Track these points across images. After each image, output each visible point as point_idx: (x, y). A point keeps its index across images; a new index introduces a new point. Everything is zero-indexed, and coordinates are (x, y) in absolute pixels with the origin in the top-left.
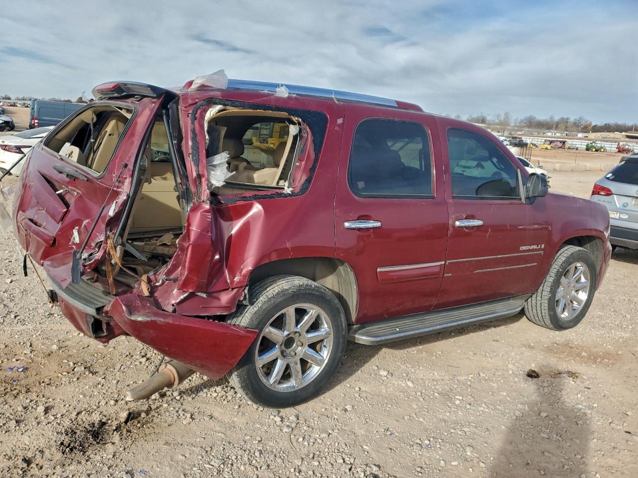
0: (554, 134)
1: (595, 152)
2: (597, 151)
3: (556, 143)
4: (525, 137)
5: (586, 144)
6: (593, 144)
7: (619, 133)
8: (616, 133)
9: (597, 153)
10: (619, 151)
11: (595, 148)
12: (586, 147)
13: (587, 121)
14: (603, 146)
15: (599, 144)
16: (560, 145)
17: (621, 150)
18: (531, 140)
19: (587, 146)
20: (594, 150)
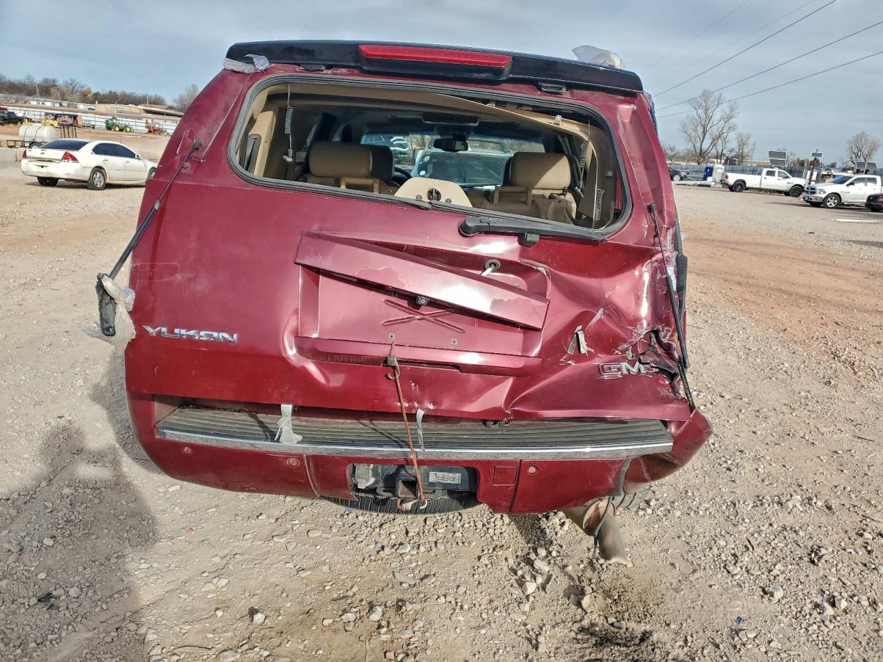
0: (41, 103)
1: (119, 133)
2: (121, 130)
3: (62, 118)
4: (12, 108)
5: (104, 120)
6: (114, 121)
7: (133, 106)
8: (130, 105)
9: (121, 133)
10: (150, 132)
11: (118, 126)
12: (105, 124)
13: (82, 87)
14: (127, 123)
15: (123, 121)
16: (70, 121)
17: (152, 130)
18: (23, 112)
19: (107, 122)
20: (117, 129)
